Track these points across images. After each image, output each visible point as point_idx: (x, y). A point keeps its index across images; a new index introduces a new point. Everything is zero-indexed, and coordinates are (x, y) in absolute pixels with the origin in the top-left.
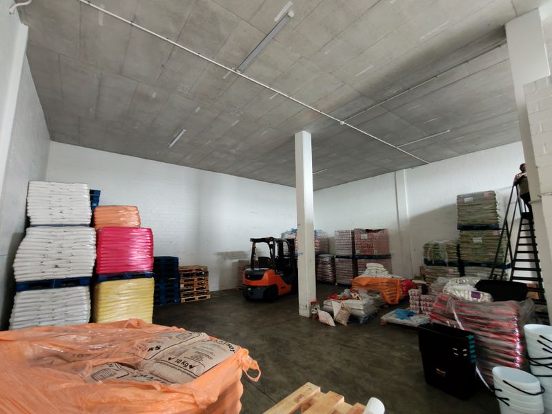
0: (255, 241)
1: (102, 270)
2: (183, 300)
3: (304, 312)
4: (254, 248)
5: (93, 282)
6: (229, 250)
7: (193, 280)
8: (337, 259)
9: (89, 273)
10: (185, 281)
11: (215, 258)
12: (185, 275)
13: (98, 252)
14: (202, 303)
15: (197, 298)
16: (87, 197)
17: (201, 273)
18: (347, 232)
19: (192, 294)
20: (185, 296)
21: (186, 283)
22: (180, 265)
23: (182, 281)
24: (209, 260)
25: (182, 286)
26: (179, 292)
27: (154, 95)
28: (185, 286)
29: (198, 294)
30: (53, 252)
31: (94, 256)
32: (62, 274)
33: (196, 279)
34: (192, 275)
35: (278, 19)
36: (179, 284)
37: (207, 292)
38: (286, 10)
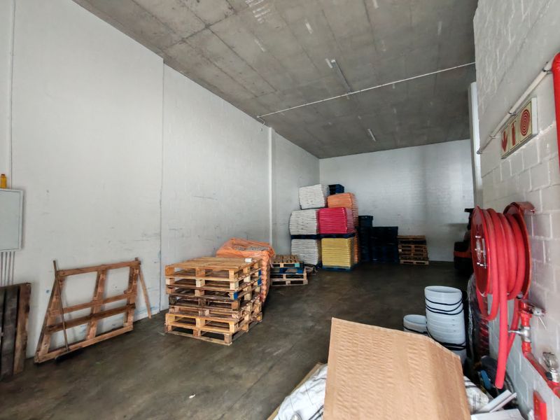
1: (322, 232)
2: (402, 261)
7: (410, 247)
9: (315, 233)
10: (403, 247)
11: (447, 229)
12: (402, 242)
13: (319, 222)
14: (421, 266)
15: (415, 262)
17: (420, 242)
19: (410, 259)
20: (402, 258)
21: (403, 248)
22: (399, 234)
23: (400, 246)
25: (400, 250)
26: (399, 254)
28: (403, 250)
29: (416, 259)
32: (304, 233)
33: (413, 246)
34: (410, 242)
35: (331, 67)
36: (398, 249)
37: (427, 259)
38: (330, 63)
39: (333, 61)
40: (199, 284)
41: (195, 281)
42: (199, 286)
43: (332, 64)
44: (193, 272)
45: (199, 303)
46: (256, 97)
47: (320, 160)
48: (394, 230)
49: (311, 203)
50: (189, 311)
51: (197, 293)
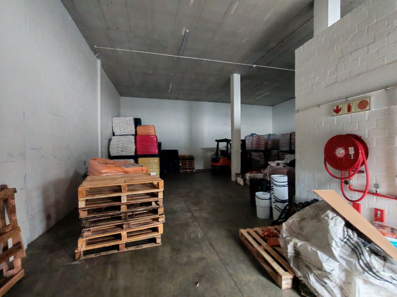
0: (218, 141)
1: (139, 153)
2: (181, 171)
3: (233, 179)
4: (218, 145)
5: (136, 158)
6: (209, 147)
8: (280, 153)
9: (133, 154)
10: (182, 162)
11: (201, 151)
12: (182, 159)
13: (136, 146)
14: (192, 174)
15: (188, 171)
16: (133, 122)
17: (191, 159)
18: (287, 134)
19: (186, 169)
20: (182, 169)
22: (179, 154)
24: (197, 153)
25: (180, 164)
26: (179, 167)
27: (150, 72)
28: (182, 164)
29: (189, 169)
30: (120, 146)
31: (134, 147)
32: (124, 154)
33: (187, 161)
34: (186, 159)
35: (183, 34)
36: (179, 163)
37: (194, 168)
38: (184, 30)
39: (188, 31)
40: (124, 200)
41: (120, 197)
42: (126, 201)
43: (185, 31)
44: (118, 189)
45: (123, 218)
46: (109, 29)
47: (121, 97)
48: (176, 152)
49: (123, 131)
50: (107, 229)
51: (124, 209)
